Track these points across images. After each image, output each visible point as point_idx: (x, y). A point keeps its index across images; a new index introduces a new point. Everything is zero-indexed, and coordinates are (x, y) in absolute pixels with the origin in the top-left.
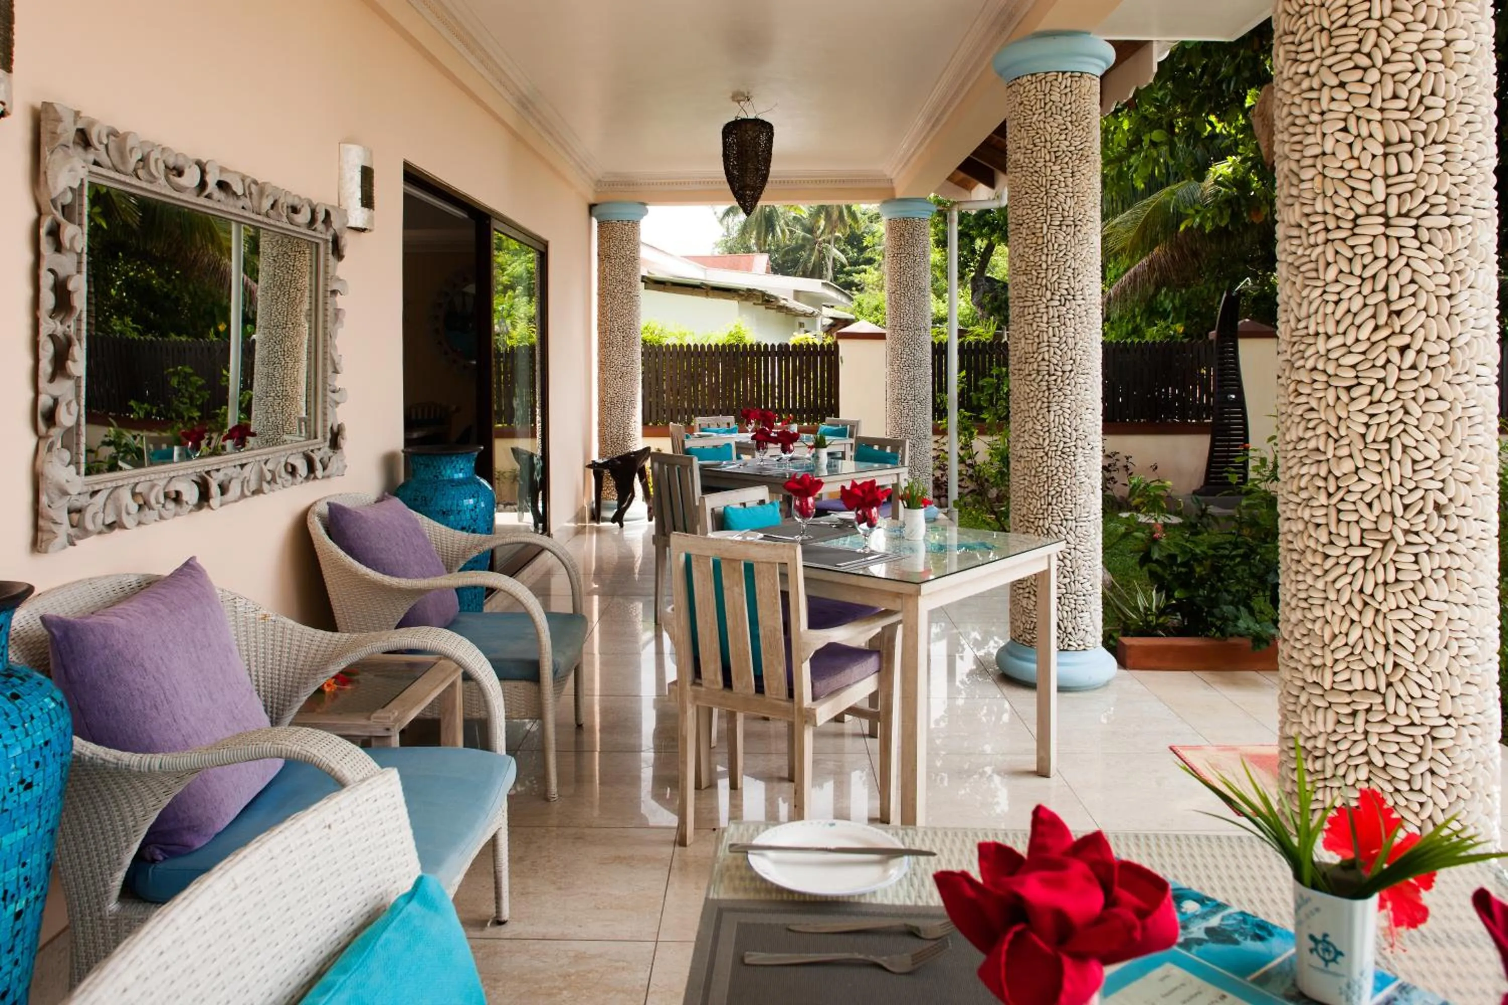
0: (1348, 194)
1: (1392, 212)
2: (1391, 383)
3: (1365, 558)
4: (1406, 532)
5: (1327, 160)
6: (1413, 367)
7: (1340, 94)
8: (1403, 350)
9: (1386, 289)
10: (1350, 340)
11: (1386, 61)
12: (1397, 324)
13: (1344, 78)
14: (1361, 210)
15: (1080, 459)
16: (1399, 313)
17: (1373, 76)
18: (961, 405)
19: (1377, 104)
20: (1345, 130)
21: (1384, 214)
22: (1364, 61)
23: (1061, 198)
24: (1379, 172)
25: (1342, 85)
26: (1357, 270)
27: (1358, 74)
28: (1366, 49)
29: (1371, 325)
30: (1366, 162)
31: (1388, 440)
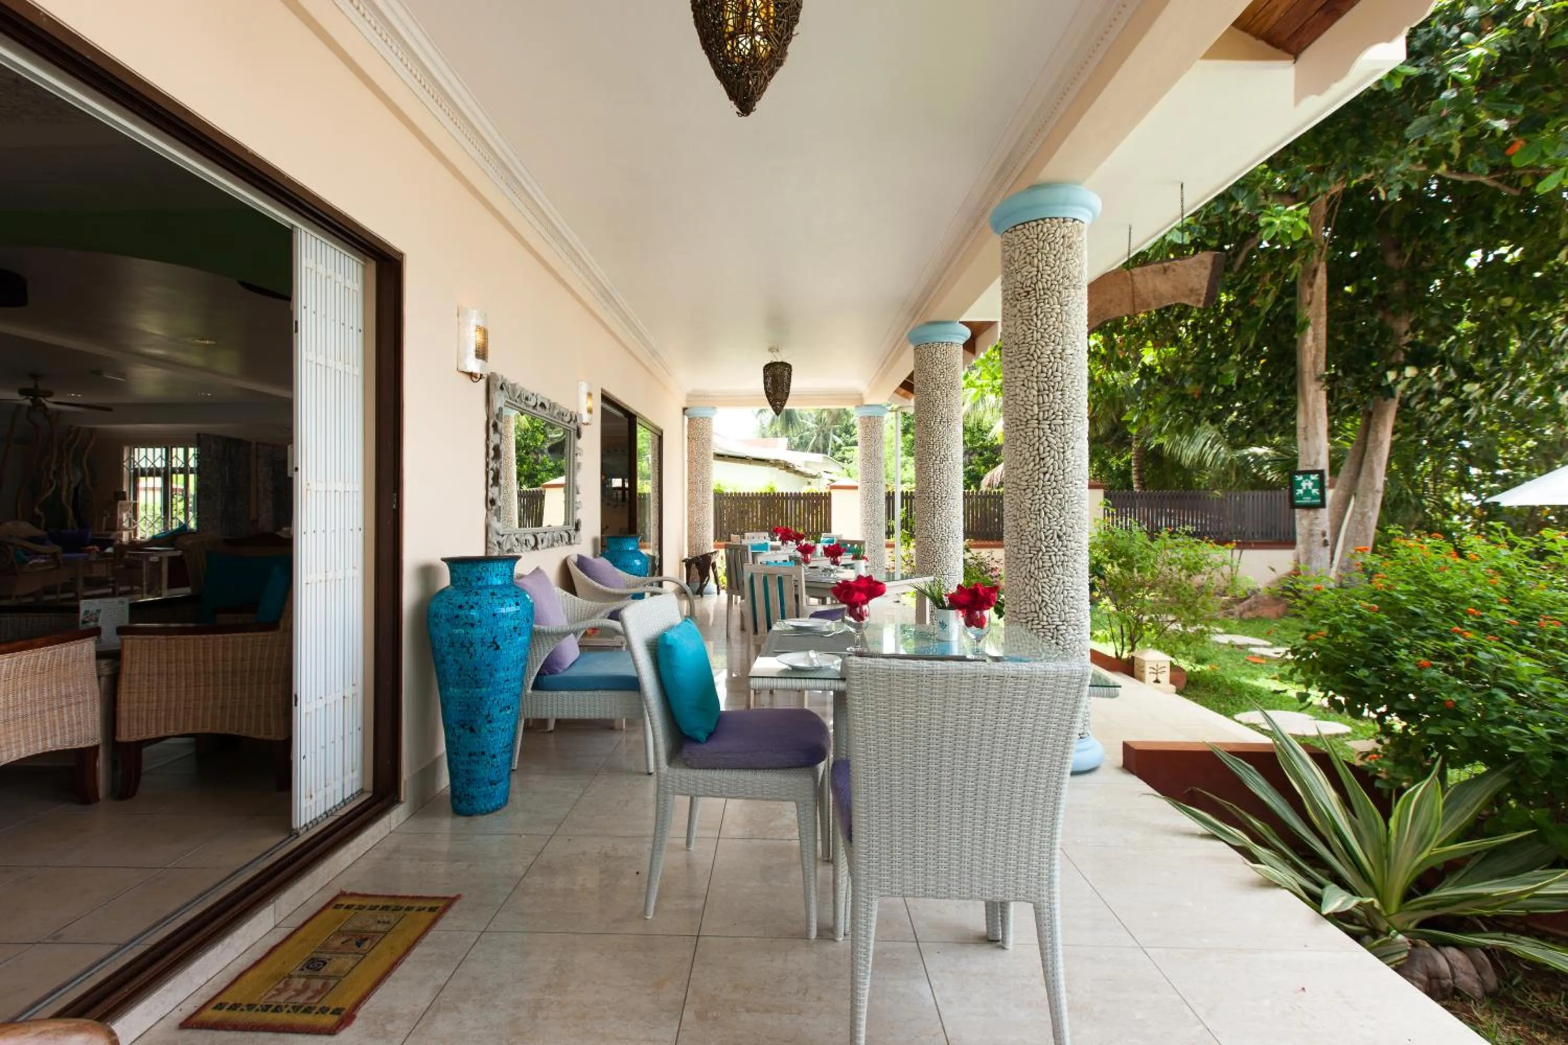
0: (1024, 410)
1: (1041, 418)
2: (1040, 487)
3: (1031, 558)
4: (1046, 547)
5: (1018, 397)
6: (1049, 480)
7: (1022, 370)
8: (1045, 474)
9: (1038, 449)
10: (1025, 470)
11: (1039, 357)
12: (1042, 463)
13: (1024, 363)
14: (1029, 417)
15: (951, 543)
16: (1043, 459)
17: (1034, 363)
18: (902, 527)
19: (1035, 374)
20: (1023, 385)
21: (1038, 419)
22: (1031, 358)
23: (941, 408)
24: (1035, 402)
25: (1023, 367)
26: (1027, 441)
27: (1028, 363)
28: (1031, 352)
29: (1032, 464)
30: (1031, 398)
31: (1039, 510)
